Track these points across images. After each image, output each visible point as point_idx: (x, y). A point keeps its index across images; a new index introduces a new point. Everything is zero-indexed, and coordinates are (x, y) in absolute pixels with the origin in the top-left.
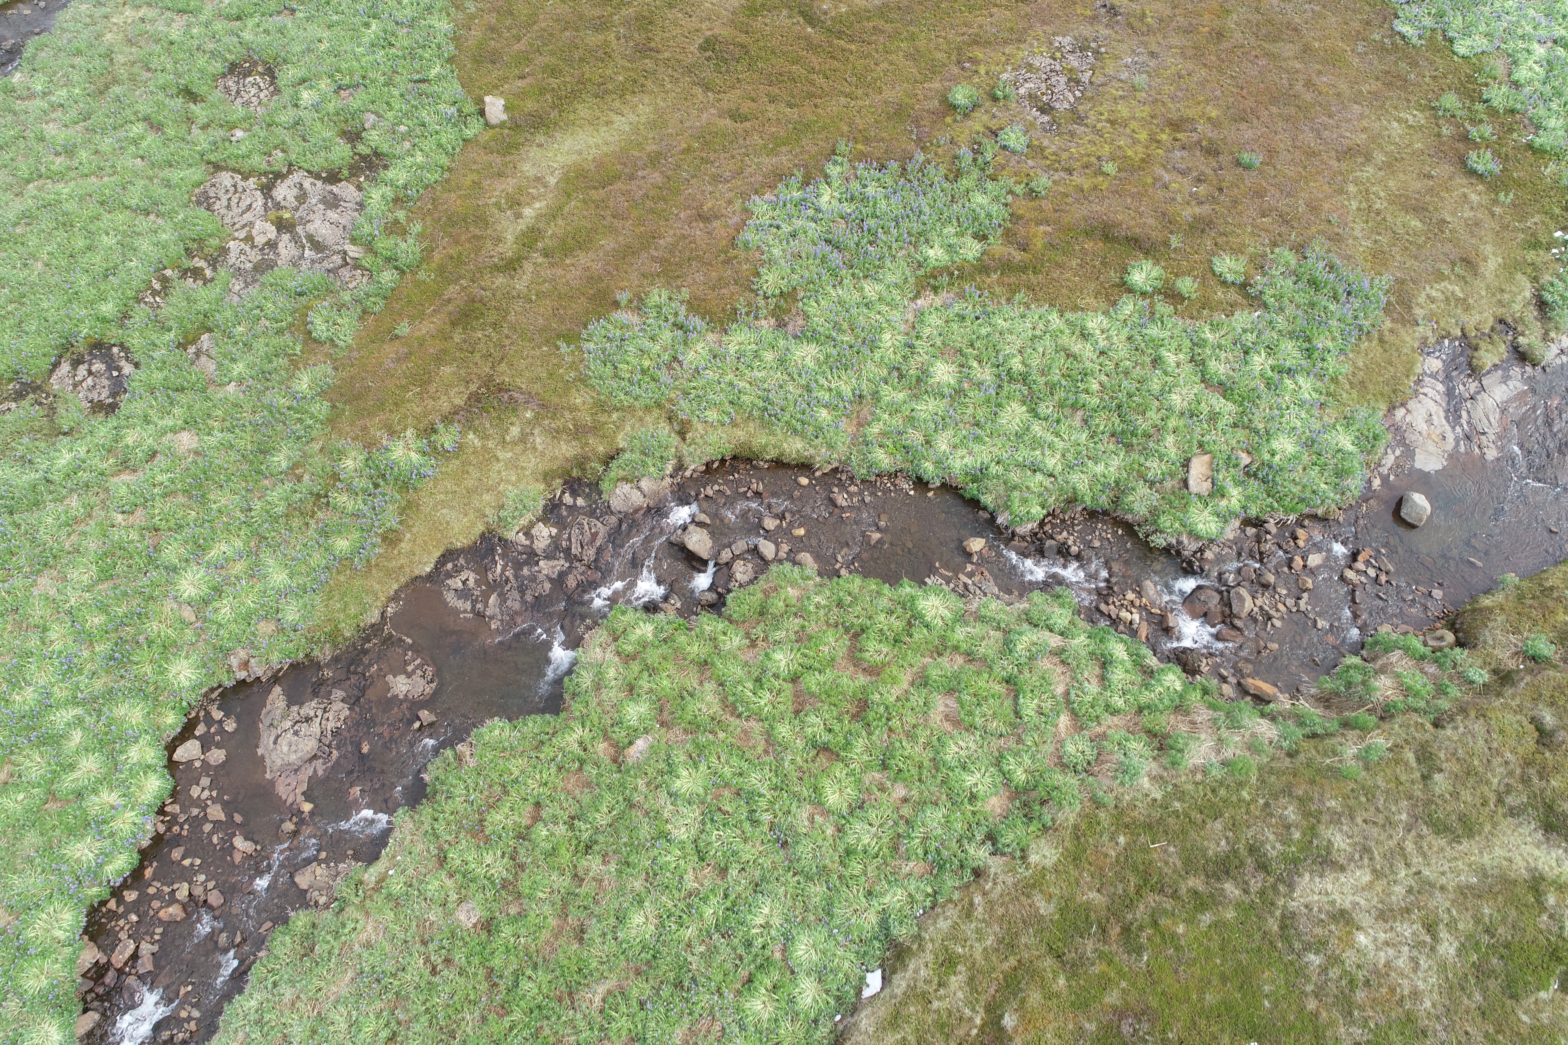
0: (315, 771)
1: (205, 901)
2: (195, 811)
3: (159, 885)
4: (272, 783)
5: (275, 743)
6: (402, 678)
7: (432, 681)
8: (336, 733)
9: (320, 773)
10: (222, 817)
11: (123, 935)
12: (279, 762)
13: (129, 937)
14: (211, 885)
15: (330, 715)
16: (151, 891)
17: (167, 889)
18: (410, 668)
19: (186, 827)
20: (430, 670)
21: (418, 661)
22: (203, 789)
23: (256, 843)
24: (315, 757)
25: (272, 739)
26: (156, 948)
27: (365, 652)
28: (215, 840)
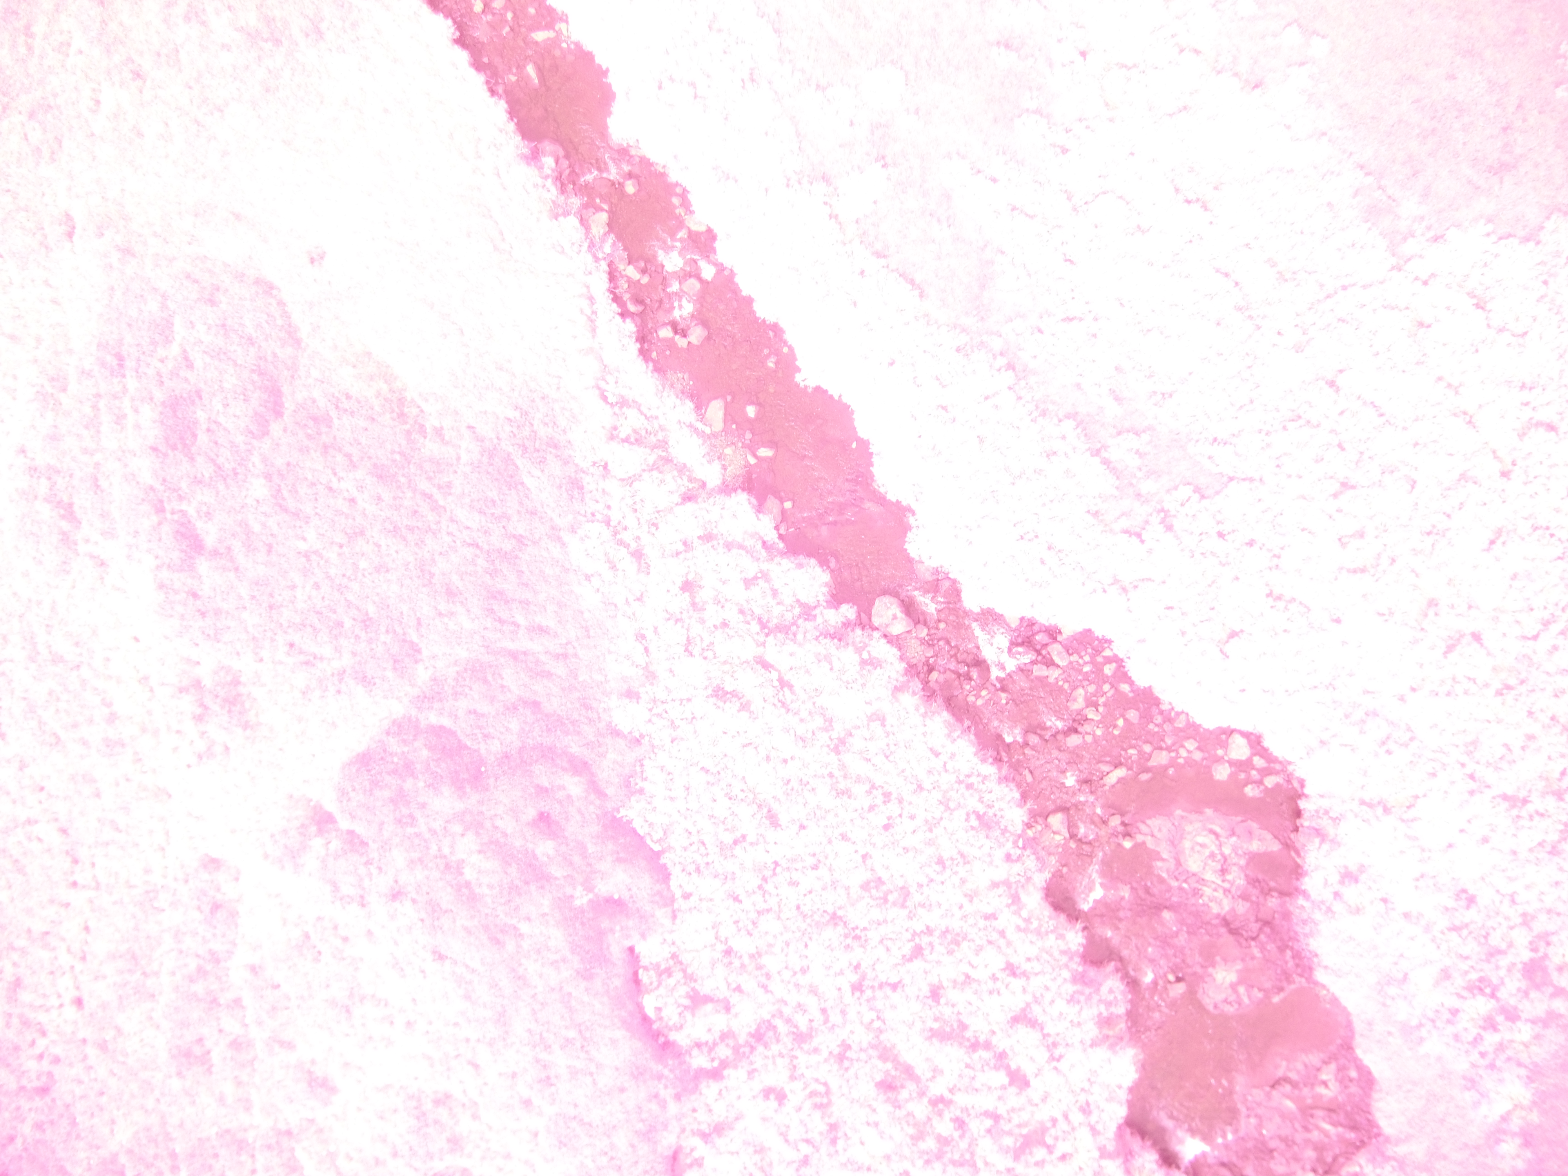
0: (1163, 860)
1: (1076, 731)
2: (1169, 741)
3: (1109, 695)
4: (1169, 815)
5: (1212, 832)
6: (1232, 977)
7: (1216, 1006)
8: (1196, 893)
9: (1159, 864)
10: (1151, 763)
11: (1075, 657)
12: (1188, 828)
13: (1071, 663)
14: (1089, 739)
15: (1219, 894)
16: (1106, 687)
17: (1102, 700)
18: (1242, 990)
19: (1156, 729)
20: (1230, 1010)
21: (1246, 1000)
22: (1189, 752)
23: (1113, 786)
24: (1179, 863)
25: (1218, 829)
26: (1051, 680)
27: (1282, 949)
28: (1132, 751)
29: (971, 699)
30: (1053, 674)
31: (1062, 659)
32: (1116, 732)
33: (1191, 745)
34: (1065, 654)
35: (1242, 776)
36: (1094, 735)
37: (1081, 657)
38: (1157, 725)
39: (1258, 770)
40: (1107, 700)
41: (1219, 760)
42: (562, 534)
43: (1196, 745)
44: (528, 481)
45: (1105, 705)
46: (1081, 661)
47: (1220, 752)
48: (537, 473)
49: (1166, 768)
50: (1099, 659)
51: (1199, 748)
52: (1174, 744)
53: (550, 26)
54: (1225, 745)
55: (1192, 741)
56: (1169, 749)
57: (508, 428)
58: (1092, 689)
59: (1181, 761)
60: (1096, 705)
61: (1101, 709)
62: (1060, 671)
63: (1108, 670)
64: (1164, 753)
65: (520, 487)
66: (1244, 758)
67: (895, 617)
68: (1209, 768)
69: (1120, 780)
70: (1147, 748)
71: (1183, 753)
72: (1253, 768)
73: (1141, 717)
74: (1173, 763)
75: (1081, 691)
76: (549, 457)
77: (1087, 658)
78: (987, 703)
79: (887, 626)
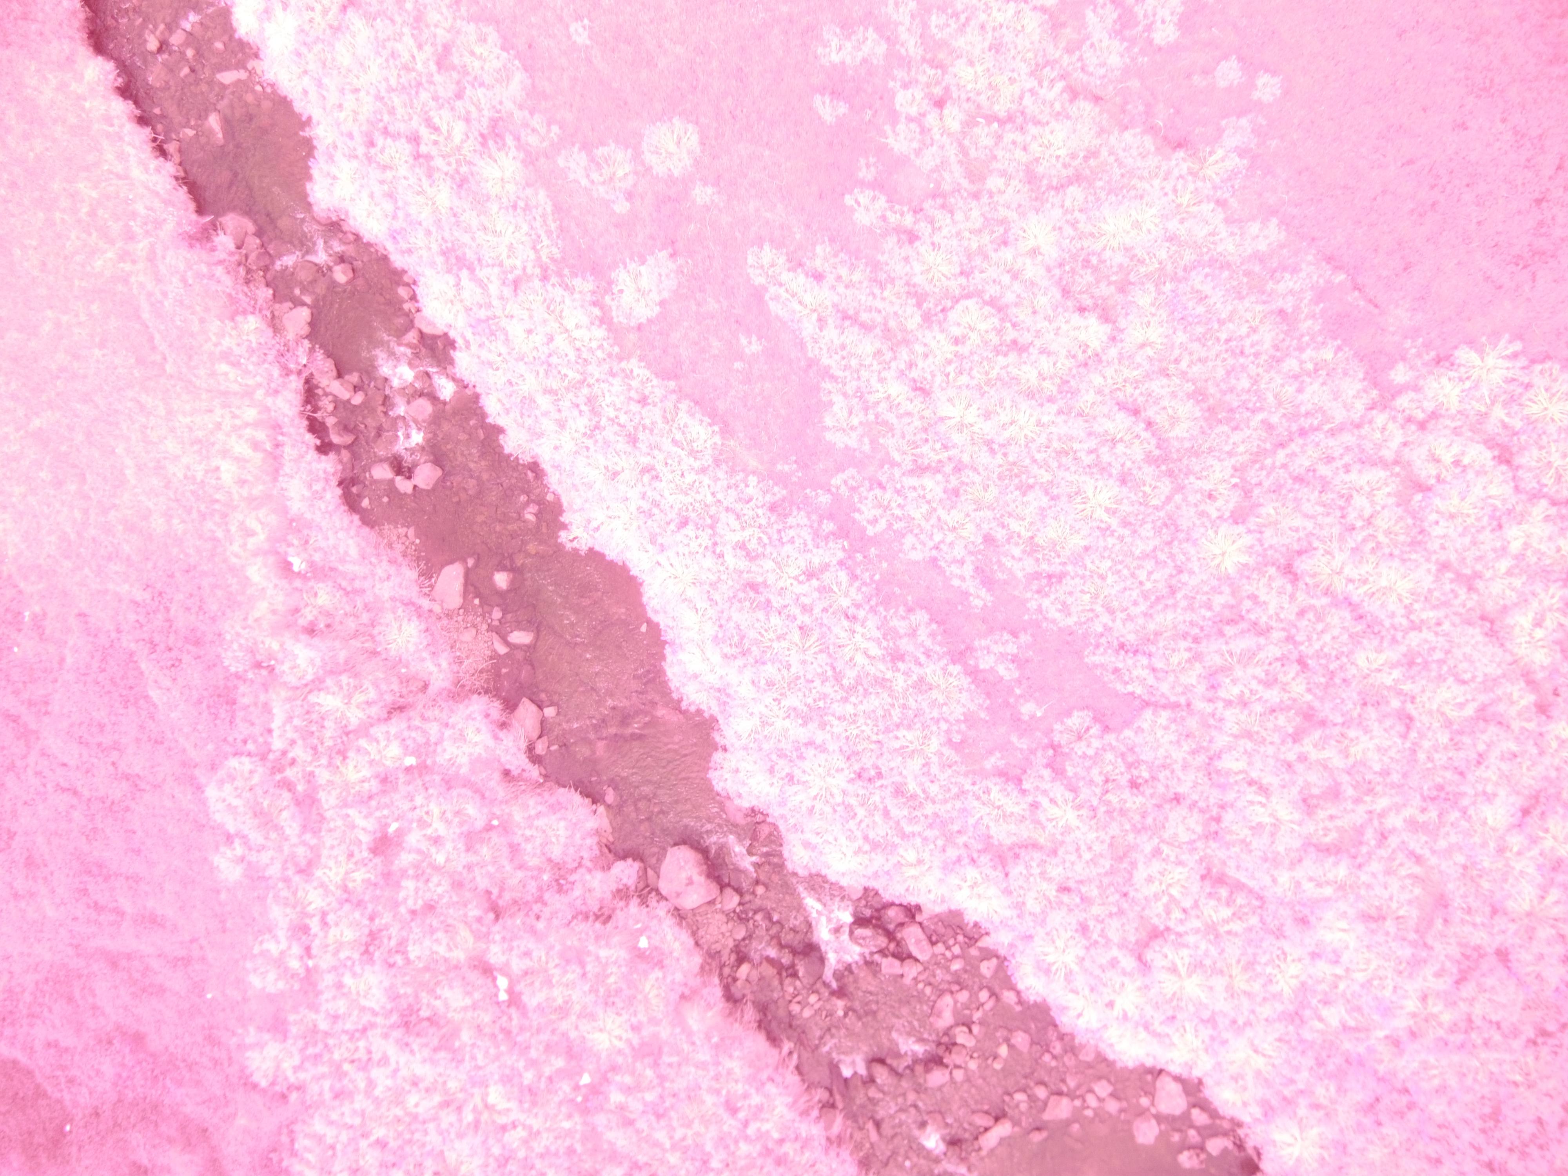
29: (795, 1008)
30: (911, 971)
31: (922, 951)
32: (997, 1066)
33: (1103, 1089)
34: (925, 943)
35: (1176, 1137)
36: (966, 1069)
37: (948, 948)
38: (1054, 1057)
39: (1198, 1129)
40: (985, 1013)
41: (1141, 1113)
42: (196, 772)
43: (1110, 1089)
44: (154, 694)
45: (981, 1023)
46: (948, 954)
47: (1144, 1101)
48: (168, 683)
49: (1068, 1123)
50: (974, 952)
51: (1113, 1095)
52: (1079, 1086)
53: (241, 65)
54: (1151, 1093)
55: (1104, 1083)
56: (1071, 1095)
57: (132, 617)
58: (963, 996)
59: (1089, 1113)
60: (968, 1025)
61: (976, 1029)
62: (920, 968)
63: (987, 968)
64: (1065, 1101)
65: (142, 702)
66: (1178, 1112)
67: (690, 882)
68: (1129, 1123)
69: (1002, 1141)
70: (1041, 1093)
71: (1091, 1101)
72: (1192, 1126)
73: (1033, 1043)
74: (1076, 1117)
75: (948, 999)
76: (186, 658)
77: (957, 950)
78: (818, 1012)
79: (678, 895)
